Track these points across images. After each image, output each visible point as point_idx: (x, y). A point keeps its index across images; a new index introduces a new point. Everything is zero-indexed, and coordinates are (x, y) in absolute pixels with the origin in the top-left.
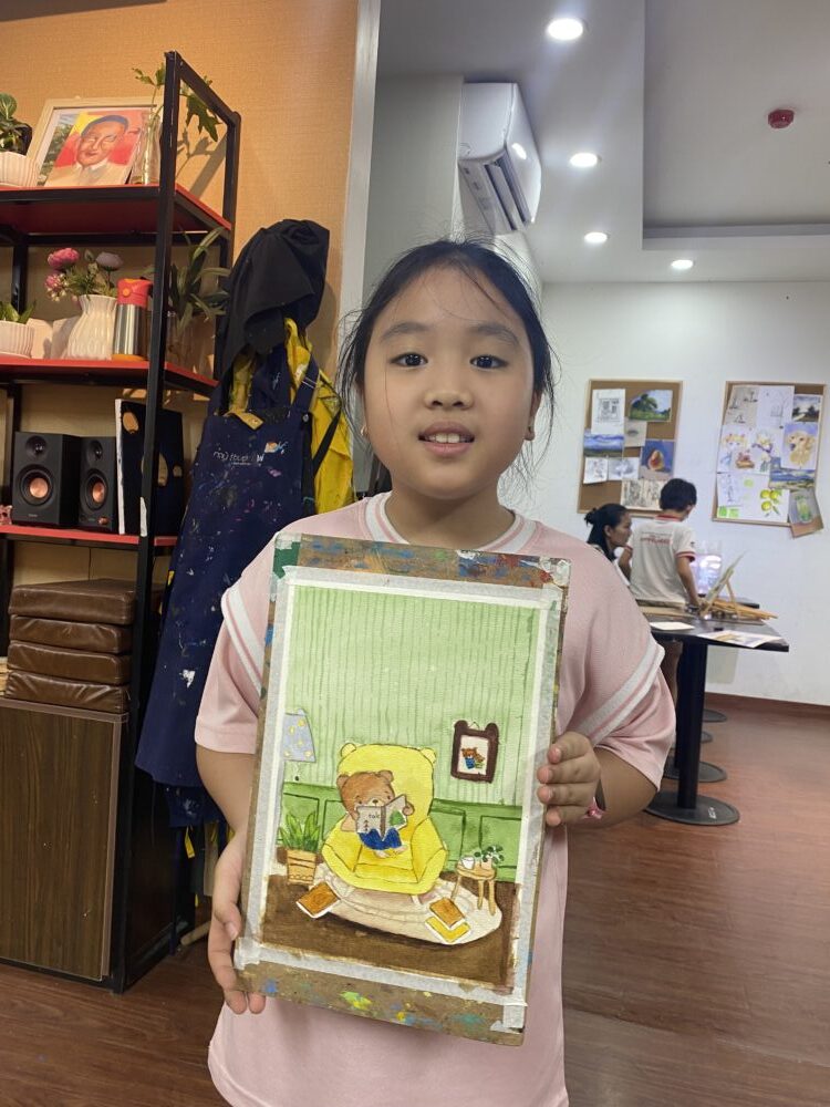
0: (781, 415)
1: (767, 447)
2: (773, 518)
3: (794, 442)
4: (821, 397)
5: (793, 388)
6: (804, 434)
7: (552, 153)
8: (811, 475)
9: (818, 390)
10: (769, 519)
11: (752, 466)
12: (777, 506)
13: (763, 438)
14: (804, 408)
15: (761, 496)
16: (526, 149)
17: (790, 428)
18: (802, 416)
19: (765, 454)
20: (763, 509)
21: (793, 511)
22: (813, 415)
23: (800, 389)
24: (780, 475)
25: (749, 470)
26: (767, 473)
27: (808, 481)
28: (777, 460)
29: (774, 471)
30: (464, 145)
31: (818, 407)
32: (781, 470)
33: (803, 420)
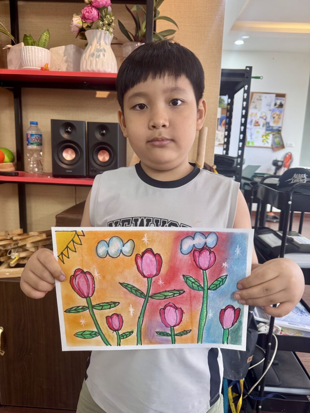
0: (270, 105)
1: (265, 118)
2: (267, 145)
3: (275, 116)
4: (284, 98)
5: (274, 95)
6: (278, 113)
8: (280, 129)
11: (259, 125)
12: (268, 140)
13: (264, 114)
14: (278, 102)
15: (263, 137)
17: (273, 111)
19: (264, 121)
20: (263, 141)
21: (274, 142)
22: (281, 106)
28: (268, 123)
29: (267, 128)
31: (283, 102)
32: (269, 127)
33: (278, 107)
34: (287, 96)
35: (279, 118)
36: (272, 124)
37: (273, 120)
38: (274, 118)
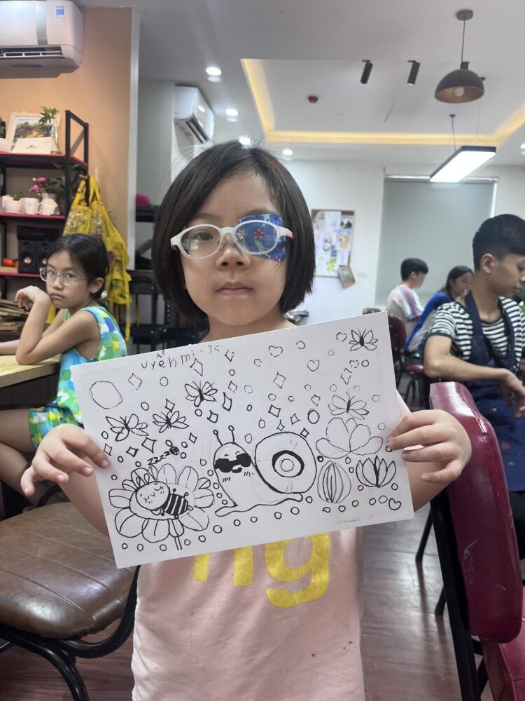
0: (335, 225)
1: (329, 240)
2: (333, 274)
3: (342, 238)
4: (352, 217)
5: (340, 213)
6: (345, 234)
7: (218, 110)
9: (351, 213)
10: (331, 275)
12: (334, 268)
13: (328, 236)
14: (345, 221)
15: (327, 263)
16: (204, 108)
17: (339, 232)
18: (344, 226)
19: (329, 244)
20: (328, 269)
22: (349, 225)
23: (344, 213)
26: (330, 253)
28: (334, 247)
29: (332, 252)
30: (176, 113)
31: (351, 222)
33: (345, 228)
34: (356, 214)
35: (347, 241)
37: (339, 243)
38: (341, 240)
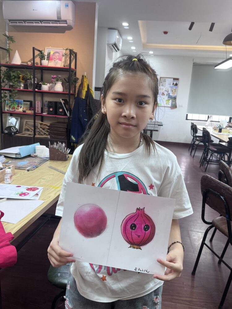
0: (170, 84)
1: (167, 91)
2: (168, 106)
3: (173, 90)
6: (175, 88)
8: (176, 97)
9: (178, 79)
11: (164, 95)
12: (169, 103)
13: (167, 89)
15: (166, 101)
17: (172, 87)
19: (167, 93)
21: (172, 104)
23: (174, 79)
24: (170, 97)
25: (164, 96)
26: (167, 96)
27: (175, 98)
28: (169, 94)
29: (168, 96)
30: (108, 41)
31: (177, 83)
32: (170, 96)
33: (175, 86)
34: (180, 80)
35: (175, 91)
36: (171, 94)
38: (172, 91)
